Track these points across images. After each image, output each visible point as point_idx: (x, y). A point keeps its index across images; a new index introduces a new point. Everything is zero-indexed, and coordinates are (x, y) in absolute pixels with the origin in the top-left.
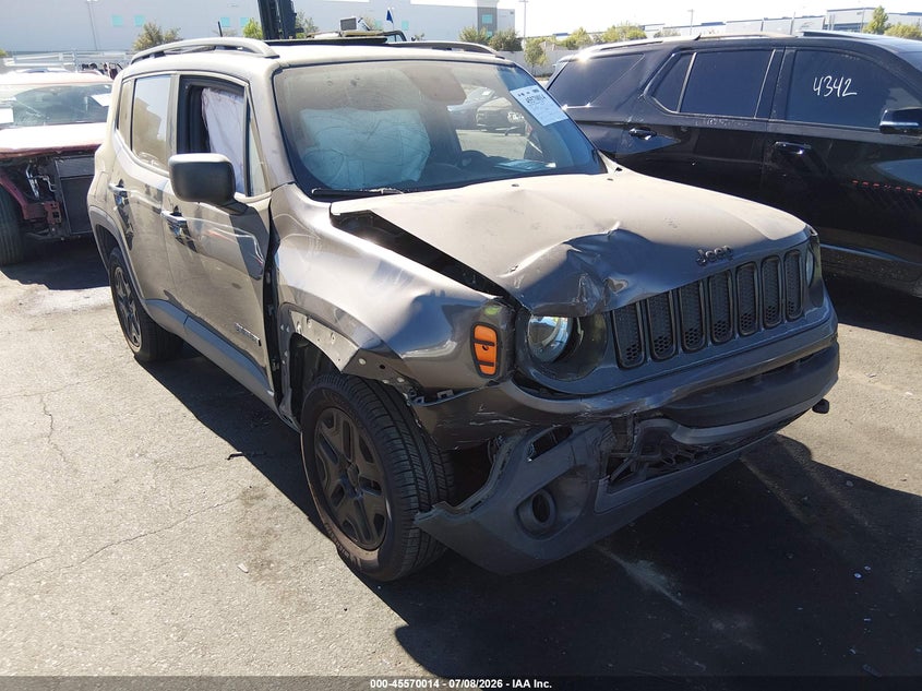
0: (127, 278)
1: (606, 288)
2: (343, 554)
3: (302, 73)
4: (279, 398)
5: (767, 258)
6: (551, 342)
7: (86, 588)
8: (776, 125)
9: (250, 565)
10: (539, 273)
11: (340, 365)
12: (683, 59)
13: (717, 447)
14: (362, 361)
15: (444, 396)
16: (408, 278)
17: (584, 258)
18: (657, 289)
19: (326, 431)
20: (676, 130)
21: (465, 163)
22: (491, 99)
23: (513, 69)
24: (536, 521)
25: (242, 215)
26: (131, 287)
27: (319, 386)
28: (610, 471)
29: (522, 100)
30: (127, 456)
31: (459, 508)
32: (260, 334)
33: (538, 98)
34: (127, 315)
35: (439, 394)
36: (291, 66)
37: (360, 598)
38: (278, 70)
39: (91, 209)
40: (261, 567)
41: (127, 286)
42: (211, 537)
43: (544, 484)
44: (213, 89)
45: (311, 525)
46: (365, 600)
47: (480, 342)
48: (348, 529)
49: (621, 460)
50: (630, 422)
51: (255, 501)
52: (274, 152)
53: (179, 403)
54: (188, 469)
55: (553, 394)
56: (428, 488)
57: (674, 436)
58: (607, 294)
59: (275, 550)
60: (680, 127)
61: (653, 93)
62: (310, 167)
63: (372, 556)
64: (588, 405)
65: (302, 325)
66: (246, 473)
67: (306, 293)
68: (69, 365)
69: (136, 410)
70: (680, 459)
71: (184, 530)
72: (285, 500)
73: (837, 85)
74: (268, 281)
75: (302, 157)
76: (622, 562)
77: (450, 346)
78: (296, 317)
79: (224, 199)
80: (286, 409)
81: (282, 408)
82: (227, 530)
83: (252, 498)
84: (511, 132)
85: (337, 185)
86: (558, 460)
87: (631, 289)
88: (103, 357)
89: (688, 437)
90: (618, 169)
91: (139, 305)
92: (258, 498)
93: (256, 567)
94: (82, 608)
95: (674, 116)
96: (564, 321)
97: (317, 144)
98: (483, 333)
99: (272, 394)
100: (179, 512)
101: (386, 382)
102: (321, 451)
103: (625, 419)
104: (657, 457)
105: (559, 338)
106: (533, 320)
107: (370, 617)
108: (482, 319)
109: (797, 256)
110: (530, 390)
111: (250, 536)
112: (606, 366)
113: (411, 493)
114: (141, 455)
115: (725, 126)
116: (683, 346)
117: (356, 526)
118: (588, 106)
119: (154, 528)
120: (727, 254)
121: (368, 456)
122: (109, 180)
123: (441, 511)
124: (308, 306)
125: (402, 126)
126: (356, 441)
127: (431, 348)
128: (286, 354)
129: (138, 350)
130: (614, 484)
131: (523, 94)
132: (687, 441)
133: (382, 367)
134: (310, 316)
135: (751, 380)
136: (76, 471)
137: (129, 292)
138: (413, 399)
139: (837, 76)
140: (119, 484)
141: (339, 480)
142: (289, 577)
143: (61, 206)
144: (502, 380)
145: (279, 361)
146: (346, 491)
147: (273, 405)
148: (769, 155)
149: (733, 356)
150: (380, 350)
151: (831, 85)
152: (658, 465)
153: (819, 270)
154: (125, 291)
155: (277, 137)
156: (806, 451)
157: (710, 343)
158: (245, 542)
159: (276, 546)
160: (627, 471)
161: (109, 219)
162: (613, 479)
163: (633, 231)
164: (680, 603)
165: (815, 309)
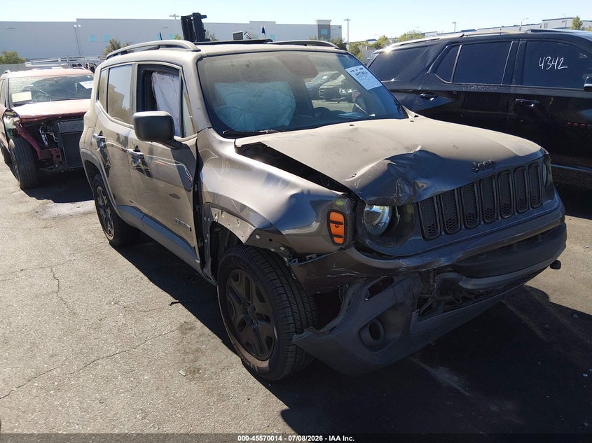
0: (105, 193)
1: (414, 187)
2: (246, 364)
3: (215, 60)
4: (203, 264)
5: (517, 168)
6: (378, 223)
7: (83, 387)
8: (515, 88)
9: (186, 371)
10: (371, 178)
11: (243, 240)
12: (454, 48)
13: (489, 292)
14: (258, 237)
15: (311, 258)
16: (286, 183)
17: (398, 168)
18: (446, 188)
19: (234, 284)
20: (450, 93)
21: (316, 115)
22: (328, 81)
23: (346, 56)
24: (372, 339)
25: (179, 149)
26: (107, 198)
27: (229, 255)
28: (419, 307)
29: (353, 75)
30: (107, 304)
31: (322, 331)
32: (191, 224)
33: (363, 73)
34: (105, 216)
35: (307, 257)
36: (208, 56)
37: (257, 392)
38: (200, 59)
39: (82, 150)
40: (193, 373)
41: (105, 198)
42: (162, 354)
43: (376, 316)
44: (159, 72)
45: (224, 346)
46: (261, 393)
47: (334, 222)
48: (248, 347)
49: (426, 300)
50: (432, 275)
51: (188, 331)
52: (199, 109)
53: (138, 271)
54: (145, 312)
55: (381, 256)
56: (300, 318)
57: (461, 284)
58: (415, 191)
59: (202, 362)
60: (452, 91)
61: (434, 71)
62: (221, 117)
63: (265, 364)
64: (404, 263)
65: (218, 216)
66: (181, 314)
67: (221, 195)
68: (68, 249)
69: (111, 275)
70: (465, 299)
71: (144, 350)
72: (207, 330)
73: (555, 62)
74: (196, 189)
75: (216, 112)
76: (428, 368)
77: (315, 226)
78: (214, 211)
79: (167, 139)
80: (208, 271)
81: (205, 270)
82: (171, 349)
83: (186, 329)
84: (342, 100)
85: (238, 128)
86: (385, 300)
87: (429, 188)
88: (90, 244)
89: (470, 284)
90: (416, 116)
91: (112, 210)
92: (190, 329)
93: (190, 373)
94: (81, 399)
95: (449, 85)
96: (387, 209)
97: (225, 104)
98: (335, 216)
99: (198, 262)
100: (140, 338)
101: (272, 250)
102: (231, 298)
103: (428, 272)
104: (449, 297)
105: (384, 220)
106: (367, 209)
107: (264, 404)
108: (334, 208)
109: (537, 167)
110: (367, 254)
111: (186, 353)
112: (415, 238)
113: (290, 322)
114: (115, 303)
115: (483, 90)
116: (465, 225)
117: (254, 344)
118: (393, 80)
119: (125, 349)
120: (492, 165)
121: (262, 300)
122: (93, 132)
123: (310, 333)
124: (222, 204)
125: (278, 92)
126: (254, 290)
127: (303, 227)
128: (208, 235)
129: (111, 238)
130: (422, 315)
131: (354, 71)
132: (469, 287)
133: (271, 240)
134: (223, 210)
135: (510, 247)
136: (74, 314)
137: (106, 202)
138: (290, 260)
139: (554, 57)
140: (102, 322)
141: (242, 316)
142: (212, 379)
143: (62, 151)
144: (348, 247)
145: (203, 241)
146: (248, 323)
147: (199, 269)
148: (511, 108)
149: (498, 231)
150: (269, 229)
151: (550, 62)
152: (450, 303)
153: (550, 176)
154: (103, 202)
155: (201, 99)
156: (545, 296)
157: (482, 223)
158: (183, 357)
159: (203, 359)
160: (430, 307)
161: (93, 156)
162: (421, 312)
163: (430, 151)
164: (467, 394)
165: (549, 201)
